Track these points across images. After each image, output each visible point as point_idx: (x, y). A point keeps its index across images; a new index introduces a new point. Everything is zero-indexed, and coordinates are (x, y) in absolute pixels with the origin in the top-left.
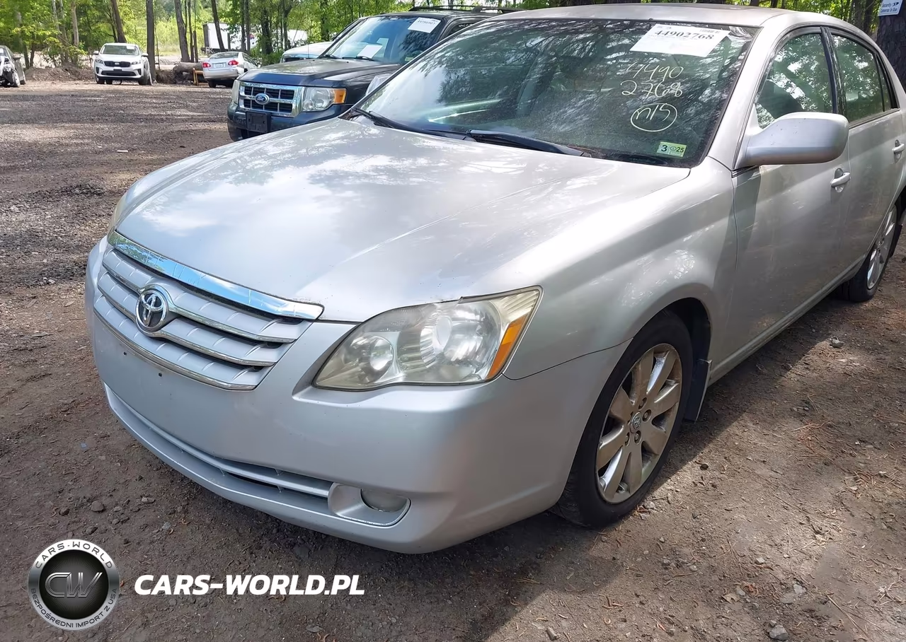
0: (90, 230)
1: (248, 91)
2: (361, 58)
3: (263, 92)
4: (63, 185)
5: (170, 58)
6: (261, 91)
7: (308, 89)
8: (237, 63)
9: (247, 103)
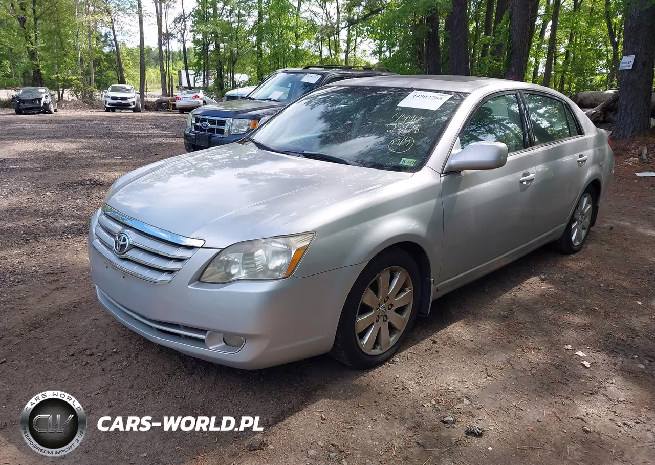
0: (94, 207)
1: (197, 120)
2: (270, 100)
3: (206, 121)
4: (79, 179)
5: (154, 93)
6: (205, 120)
7: (235, 120)
8: (198, 97)
9: (196, 128)
